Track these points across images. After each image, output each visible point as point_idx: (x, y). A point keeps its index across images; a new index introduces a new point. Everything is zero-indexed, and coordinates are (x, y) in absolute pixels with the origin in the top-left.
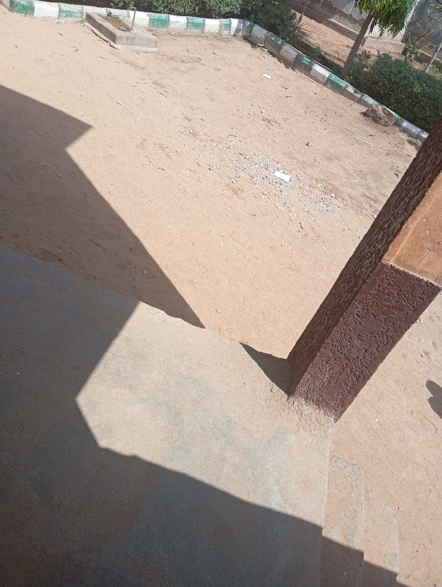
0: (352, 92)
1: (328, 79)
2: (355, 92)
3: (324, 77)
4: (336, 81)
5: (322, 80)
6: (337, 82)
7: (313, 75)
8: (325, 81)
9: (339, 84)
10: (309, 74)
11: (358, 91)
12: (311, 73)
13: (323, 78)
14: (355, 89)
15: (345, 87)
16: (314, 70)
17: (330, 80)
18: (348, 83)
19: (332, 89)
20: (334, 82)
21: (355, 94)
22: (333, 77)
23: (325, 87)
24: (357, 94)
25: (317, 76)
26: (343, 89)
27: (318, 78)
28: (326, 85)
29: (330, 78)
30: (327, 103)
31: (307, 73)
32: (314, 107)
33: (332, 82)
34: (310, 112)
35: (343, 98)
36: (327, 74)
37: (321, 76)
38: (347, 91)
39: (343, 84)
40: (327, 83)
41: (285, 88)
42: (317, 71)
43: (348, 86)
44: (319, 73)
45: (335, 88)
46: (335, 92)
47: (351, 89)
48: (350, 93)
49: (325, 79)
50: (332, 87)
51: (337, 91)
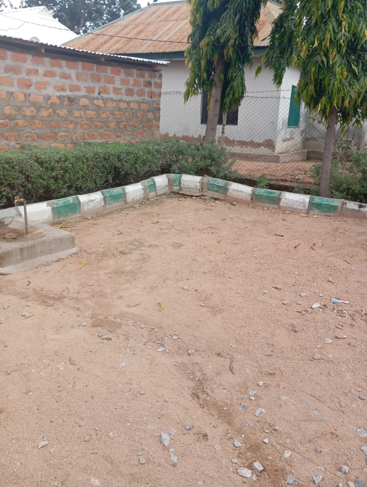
0: (356, 208)
1: (311, 204)
2: (360, 207)
4: (324, 203)
5: (302, 208)
6: (326, 203)
7: (286, 205)
8: (307, 208)
9: (330, 205)
10: (279, 206)
11: (363, 204)
12: (281, 204)
13: (302, 204)
14: (359, 203)
15: (342, 206)
16: (285, 200)
17: (313, 204)
18: (343, 200)
19: (323, 214)
20: (321, 204)
21: (362, 209)
22: (317, 199)
23: (310, 214)
24: (364, 208)
25: (292, 205)
26: (340, 209)
27: (295, 207)
28: (311, 212)
29: (313, 202)
30: (347, 234)
31: (276, 206)
32: (344, 249)
33: (319, 206)
34: (352, 259)
35: (350, 220)
36: (306, 198)
37: (299, 203)
38: (348, 209)
39: (337, 202)
40: (311, 209)
41: (279, 235)
42: (289, 200)
43: (346, 202)
44: (294, 201)
45: (326, 212)
46: (329, 216)
47: (352, 205)
48: (354, 210)
49: (305, 205)
50: (321, 211)
51: (332, 214)
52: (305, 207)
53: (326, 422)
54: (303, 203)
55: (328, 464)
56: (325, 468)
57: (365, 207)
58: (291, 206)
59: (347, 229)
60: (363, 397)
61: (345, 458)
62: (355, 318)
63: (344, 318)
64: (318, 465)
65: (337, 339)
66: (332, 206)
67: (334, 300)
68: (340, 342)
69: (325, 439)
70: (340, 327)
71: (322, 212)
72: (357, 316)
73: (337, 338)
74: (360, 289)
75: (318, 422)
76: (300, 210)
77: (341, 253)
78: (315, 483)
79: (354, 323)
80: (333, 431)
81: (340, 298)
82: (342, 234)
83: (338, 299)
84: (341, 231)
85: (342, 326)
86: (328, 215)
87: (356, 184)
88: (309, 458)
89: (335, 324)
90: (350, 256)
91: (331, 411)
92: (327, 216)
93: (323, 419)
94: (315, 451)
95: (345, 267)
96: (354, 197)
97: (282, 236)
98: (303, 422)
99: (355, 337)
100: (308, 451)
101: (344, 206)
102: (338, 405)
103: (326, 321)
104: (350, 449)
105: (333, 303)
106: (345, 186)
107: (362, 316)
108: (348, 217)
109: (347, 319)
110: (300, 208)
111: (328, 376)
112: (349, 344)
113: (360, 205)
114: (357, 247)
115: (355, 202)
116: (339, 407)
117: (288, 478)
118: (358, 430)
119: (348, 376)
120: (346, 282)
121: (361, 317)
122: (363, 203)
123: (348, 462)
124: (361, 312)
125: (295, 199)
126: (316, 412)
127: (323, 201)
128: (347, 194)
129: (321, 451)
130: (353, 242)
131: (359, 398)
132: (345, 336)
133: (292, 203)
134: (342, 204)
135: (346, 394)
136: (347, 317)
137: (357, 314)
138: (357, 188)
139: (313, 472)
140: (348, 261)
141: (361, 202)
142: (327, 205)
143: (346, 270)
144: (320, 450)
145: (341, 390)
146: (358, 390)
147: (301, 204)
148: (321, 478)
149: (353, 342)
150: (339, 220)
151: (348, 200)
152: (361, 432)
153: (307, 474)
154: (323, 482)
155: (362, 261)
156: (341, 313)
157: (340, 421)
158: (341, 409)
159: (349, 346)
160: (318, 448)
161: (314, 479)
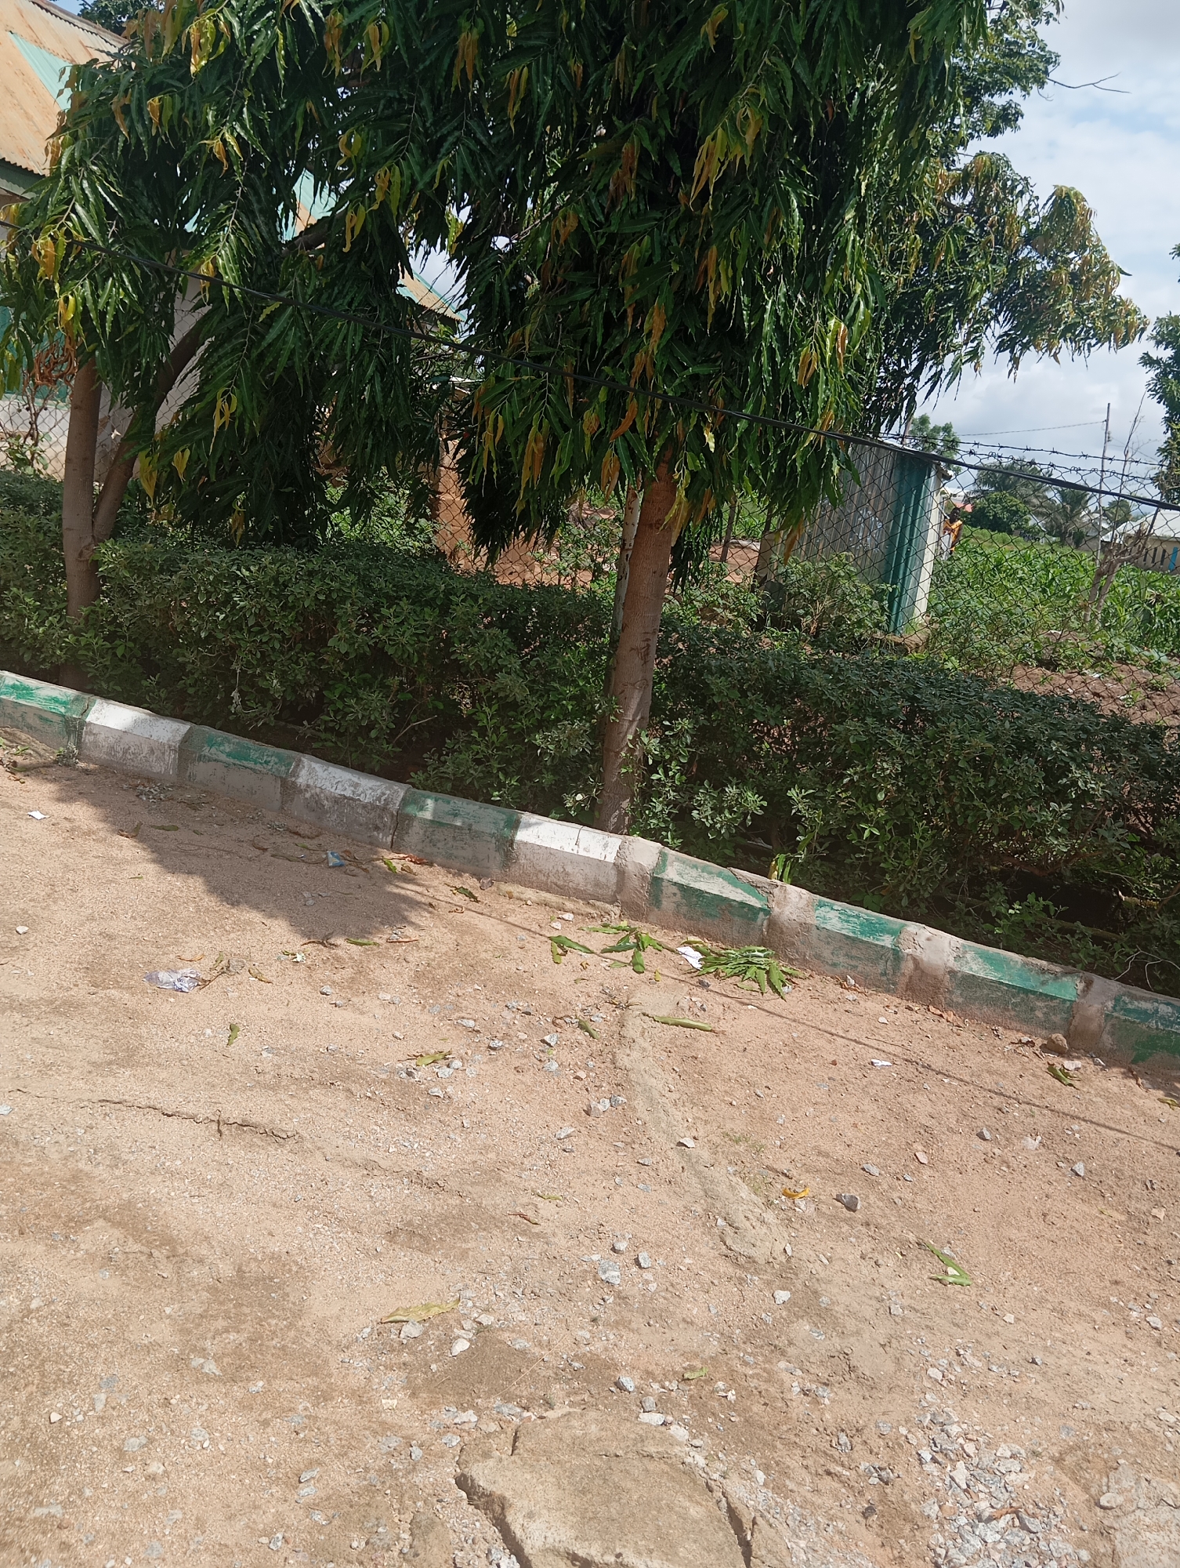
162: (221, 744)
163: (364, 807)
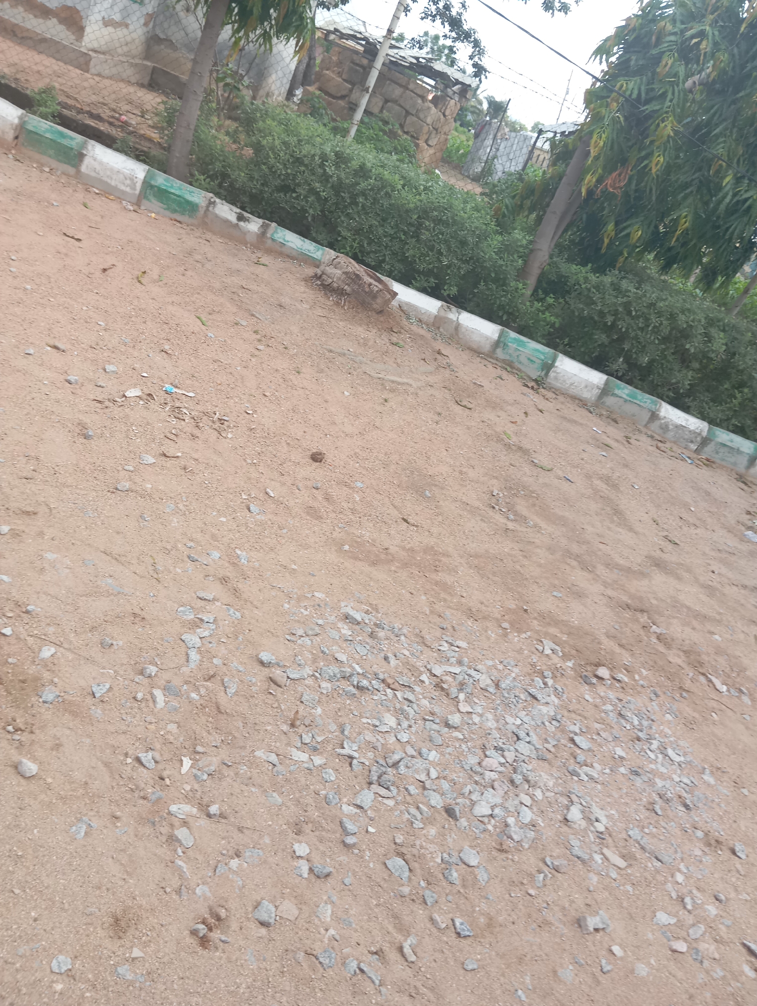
0: (233, 218)
1: (147, 184)
2: (240, 218)
3: (132, 179)
4: (173, 191)
5: (128, 189)
6: (177, 192)
7: (93, 174)
8: (137, 192)
9: (184, 198)
10: (78, 171)
11: (246, 215)
12: (83, 168)
13: (128, 182)
14: (238, 210)
15: (208, 207)
16: (92, 162)
17: (152, 187)
18: (211, 195)
19: (168, 213)
20: (166, 191)
21: (242, 224)
22: (161, 179)
23: (143, 207)
24: (247, 223)
25: (108, 177)
26: (202, 211)
27: (113, 183)
28: (145, 204)
29: (153, 183)
30: (208, 266)
31: (72, 171)
32: (198, 293)
33: (162, 194)
34: (210, 317)
35: (217, 240)
36: (139, 171)
37: (121, 176)
38: (217, 216)
39: (199, 197)
40: (146, 197)
41: (73, 238)
42: (101, 163)
43: (215, 201)
44: (112, 170)
45: (174, 211)
46: (180, 222)
47: (226, 211)
48: (227, 221)
49: (135, 184)
50: (165, 206)
51: (185, 218)
52: (135, 189)
53: (127, 597)
54: (131, 179)
55: (122, 665)
56: (115, 672)
57: (248, 221)
58: (105, 179)
59: (209, 256)
60: (196, 557)
61: (152, 653)
62: (201, 425)
63: (183, 423)
64: (104, 668)
65: (163, 458)
66: (188, 202)
67: (168, 387)
68: (169, 463)
69: (120, 625)
70: (173, 437)
71: (168, 209)
72: (205, 422)
73: (165, 455)
74: (217, 374)
75: (112, 597)
76: (123, 192)
77: (193, 302)
78: (95, 697)
79: (196, 432)
80: (137, 611)
81: (179, 386)
82: (199, 265)
83: (176, 387)
84: (198, 257)
85: (176, 435)
86: (179, 218)
87: (241, 170)
88: (88, 657)
89: (163, 430)
90: (207, 309)
91: (138, 578)
92: (176, 220)
93: (122, 591)
94: (101, 644)
95: (196, 329)
96: (232, 196)
97: (79, 240)
98: (84, 598)
99: (196, 457)
100: (87, 645)
101: (211, 209)
102: (151, 568)
103: (148, 424)
104: (162, 639)
105: (166, 392)
106: (218, 166)
107: (213, 422)
108: (214, 233)
109: (187, 426)
110: (123, 188)
111: (140, 520)
112: (185, 469)
113: (240, 214)
114: (222, 295)
115: (231, 206)
116: (151, 572)
117: (45, 693)
118: (182, 609)
119: (175, 521)
120: (195, 358)
121: (211, 424)
122: (247, 211)
123: (156, 659)
124: (213, 415)
125: (116, 166)
126: (110, 581)
127: (172, 187)
128: (220, 186)
129: (112, 644)
130: (217, 285)
131: (189, 557)
132: (180, 454)
133: (108, 173)
134: (207, 202)
135: (167, 552)
136: (187, 421)
137: (205, 418)
138: (240, 177)
139: (94, 679)
140: (204, 319)
141: (243, 208)
142: (179, 196)
143: (198, 335)
144: (110, 642)
145: (160, 544)
146: (189, 545)
147: (126, 179)
148: (108, 686)
149: (191, 465)
150: (198, 234)
151: (220, 198)
152: (183, 612)
153: (83, 683)
154: (110, 694)
155: (227, 324)
156: (177, 412)
157: (152, 594)
158: (156, 576)
159: (183, 472)
160: (108, 639)
161: (94, 689)
162: (623, 389)
163: (690, 431)
